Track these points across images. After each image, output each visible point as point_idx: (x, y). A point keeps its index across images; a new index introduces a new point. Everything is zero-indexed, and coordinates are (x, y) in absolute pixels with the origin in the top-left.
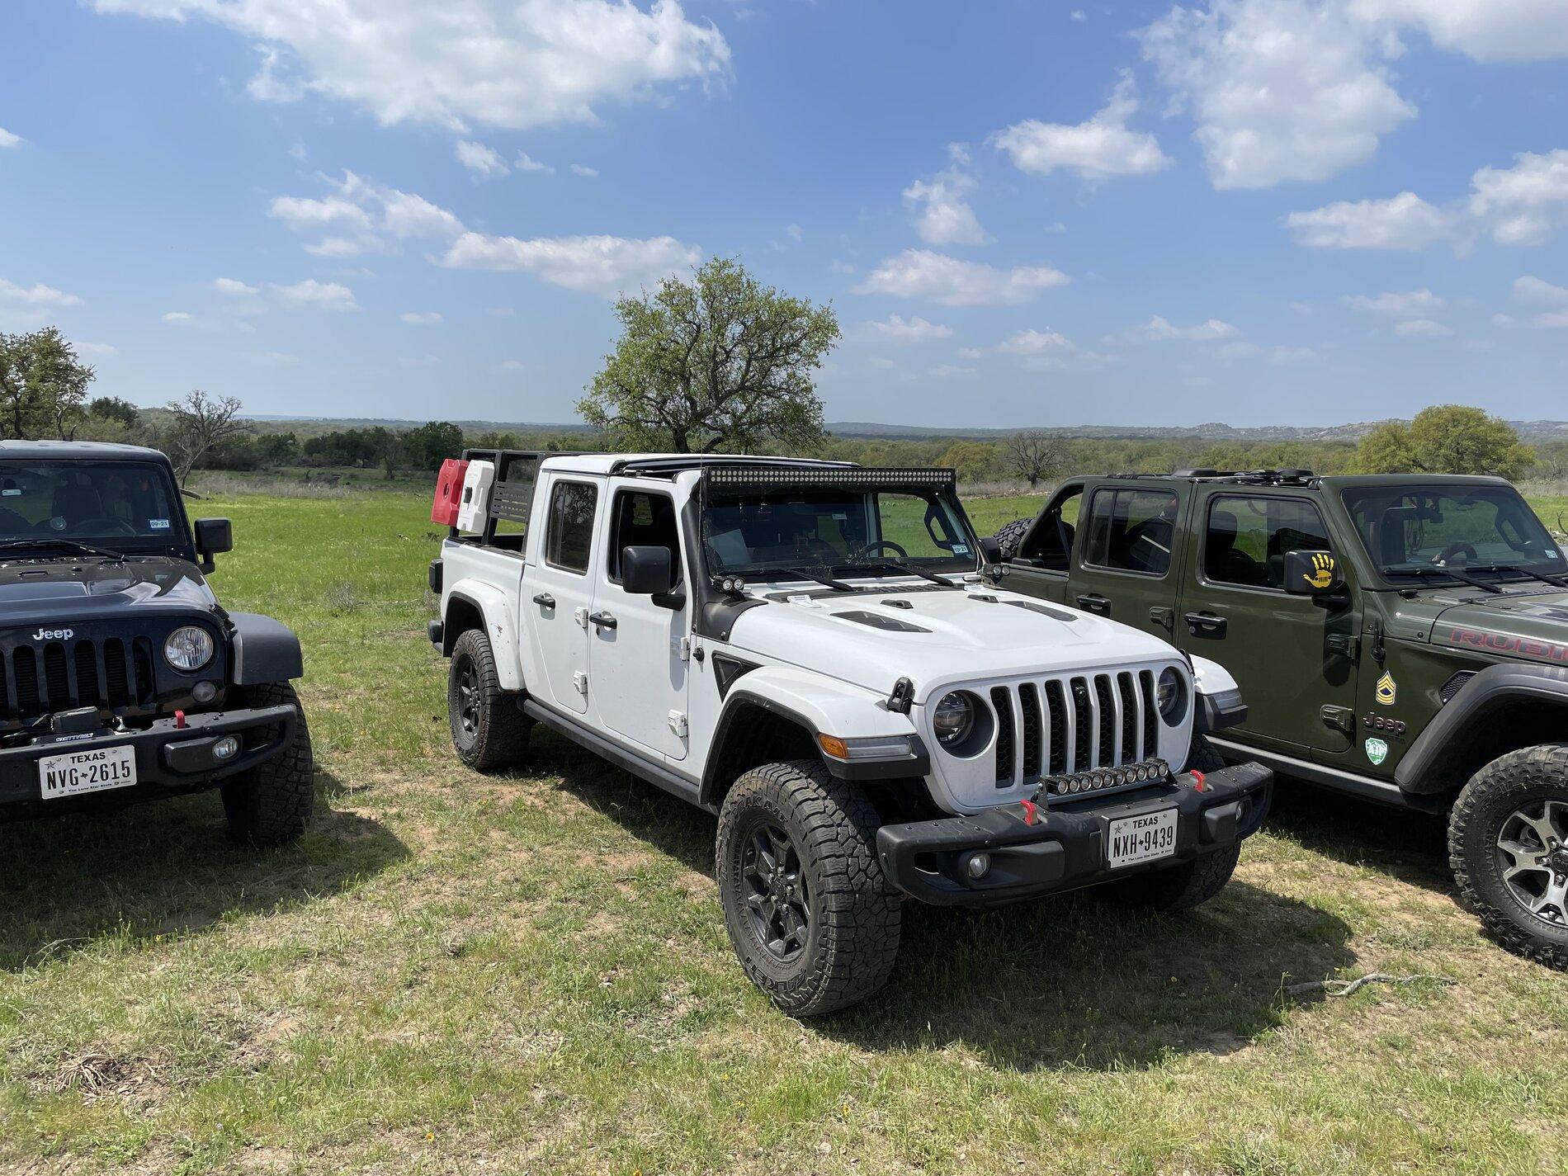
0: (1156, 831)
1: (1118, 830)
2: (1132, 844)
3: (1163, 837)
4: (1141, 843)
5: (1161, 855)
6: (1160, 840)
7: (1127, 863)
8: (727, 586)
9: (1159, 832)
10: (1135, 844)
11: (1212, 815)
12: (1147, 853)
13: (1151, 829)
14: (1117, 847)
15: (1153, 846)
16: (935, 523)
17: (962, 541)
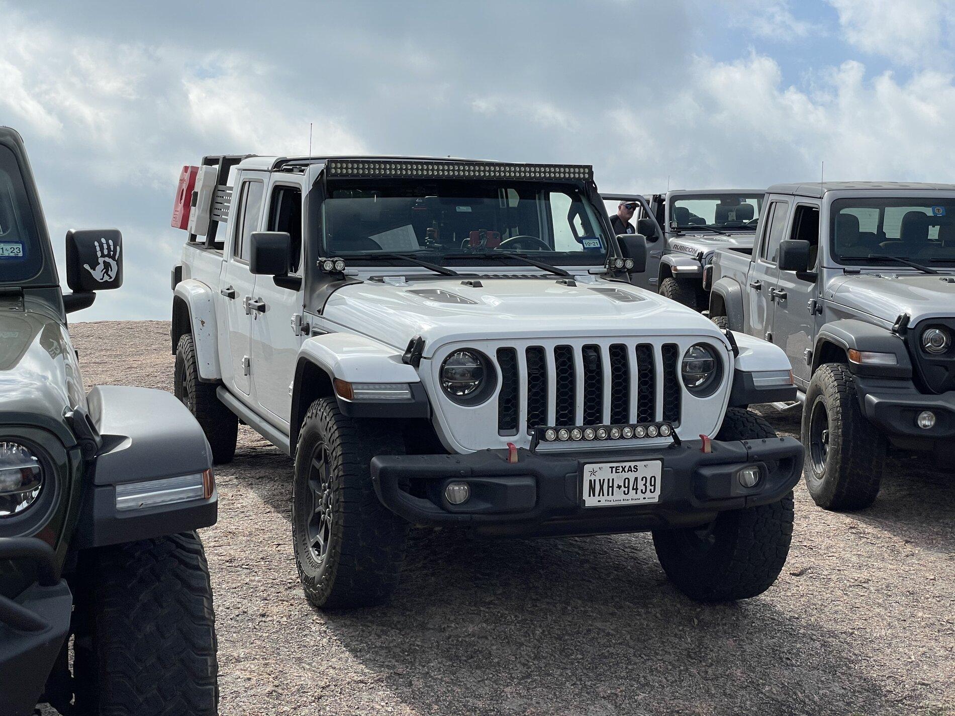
0: (636, 479)
1: (593, 472)
2: (609, 487)
3: (645, 485)
4: (619, 487)
5: (642, 501)
6: (641, 486)
7: (603, 503)
8: (328, 266)
9: (639, 480)
10: (612, 487)
11: (707, 472)
12: (626, 497)
13: (632, 476)
14: (592, 488)
15: (632, 492)
16: (577, 220)
17: (597, 235)
